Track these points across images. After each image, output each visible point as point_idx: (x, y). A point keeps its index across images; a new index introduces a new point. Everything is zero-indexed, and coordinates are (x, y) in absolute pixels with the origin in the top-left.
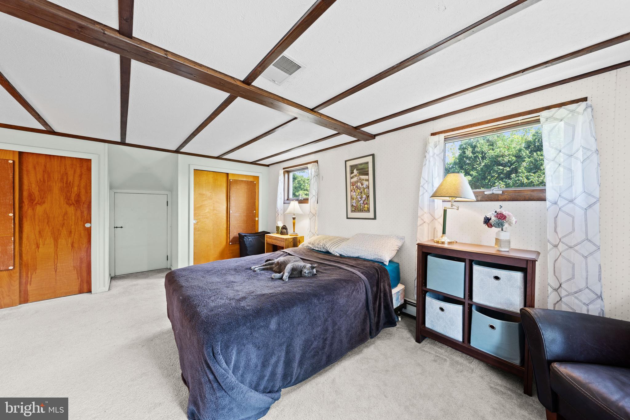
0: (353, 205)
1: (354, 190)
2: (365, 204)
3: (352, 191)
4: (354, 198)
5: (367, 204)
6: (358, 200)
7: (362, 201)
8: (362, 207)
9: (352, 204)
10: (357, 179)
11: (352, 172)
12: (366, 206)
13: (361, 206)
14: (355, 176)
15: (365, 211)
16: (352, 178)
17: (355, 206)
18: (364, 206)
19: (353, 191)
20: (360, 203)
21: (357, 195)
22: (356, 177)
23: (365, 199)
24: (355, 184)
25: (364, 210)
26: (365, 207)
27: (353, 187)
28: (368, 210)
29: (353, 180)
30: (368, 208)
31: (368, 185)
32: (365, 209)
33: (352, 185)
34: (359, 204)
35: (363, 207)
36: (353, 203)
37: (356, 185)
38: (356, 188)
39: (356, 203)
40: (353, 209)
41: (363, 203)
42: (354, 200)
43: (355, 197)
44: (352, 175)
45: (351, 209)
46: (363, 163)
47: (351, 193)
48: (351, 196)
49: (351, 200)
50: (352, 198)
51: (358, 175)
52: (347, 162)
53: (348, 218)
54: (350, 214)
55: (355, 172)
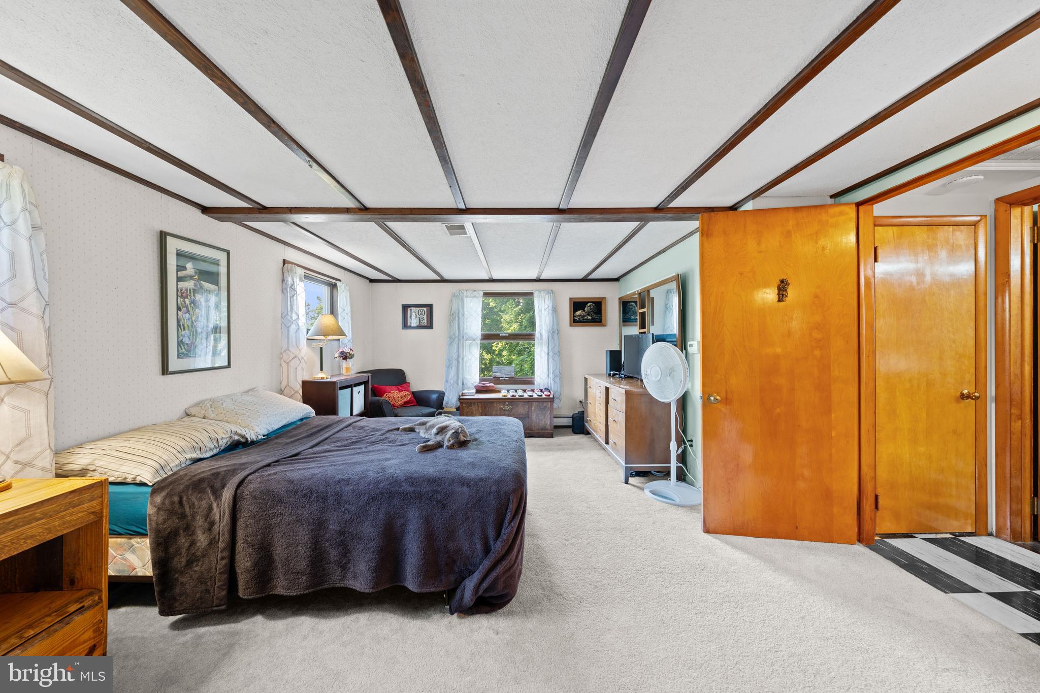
0: (182, 340)
1: (187, 307)
3: (180, 309)
4: (186, 326)
6: (197, 331)
9: (180, 339)
10: (195, 285)
11: (181, 267)
14: (189, 278)
16: (179, 279)
17: (187, 344)
19: (184, 309)
20: (201, 338)
21: (193, 319)
22: (192, 282)
24: (190, 296)
27: (185, 302)
29: (182, 285)
33: (182, 295)
34: (198, 341)
36: (184, 336)
37: (193, 297)
38: (192, 305)
39: (191, 337)
40: (181, 351)
42: (187, 331)
43: (190, 324)
44: (181, 274)
45: (178, 351)
46: (208, 258)
47: (177, 312)
48: (178, 321)
49: (178, 330)
50: (180, 326)
51: (196, 277)
52: (166, 238)
53: (166, 371)
54: (174, 363)
55: (190, 269)
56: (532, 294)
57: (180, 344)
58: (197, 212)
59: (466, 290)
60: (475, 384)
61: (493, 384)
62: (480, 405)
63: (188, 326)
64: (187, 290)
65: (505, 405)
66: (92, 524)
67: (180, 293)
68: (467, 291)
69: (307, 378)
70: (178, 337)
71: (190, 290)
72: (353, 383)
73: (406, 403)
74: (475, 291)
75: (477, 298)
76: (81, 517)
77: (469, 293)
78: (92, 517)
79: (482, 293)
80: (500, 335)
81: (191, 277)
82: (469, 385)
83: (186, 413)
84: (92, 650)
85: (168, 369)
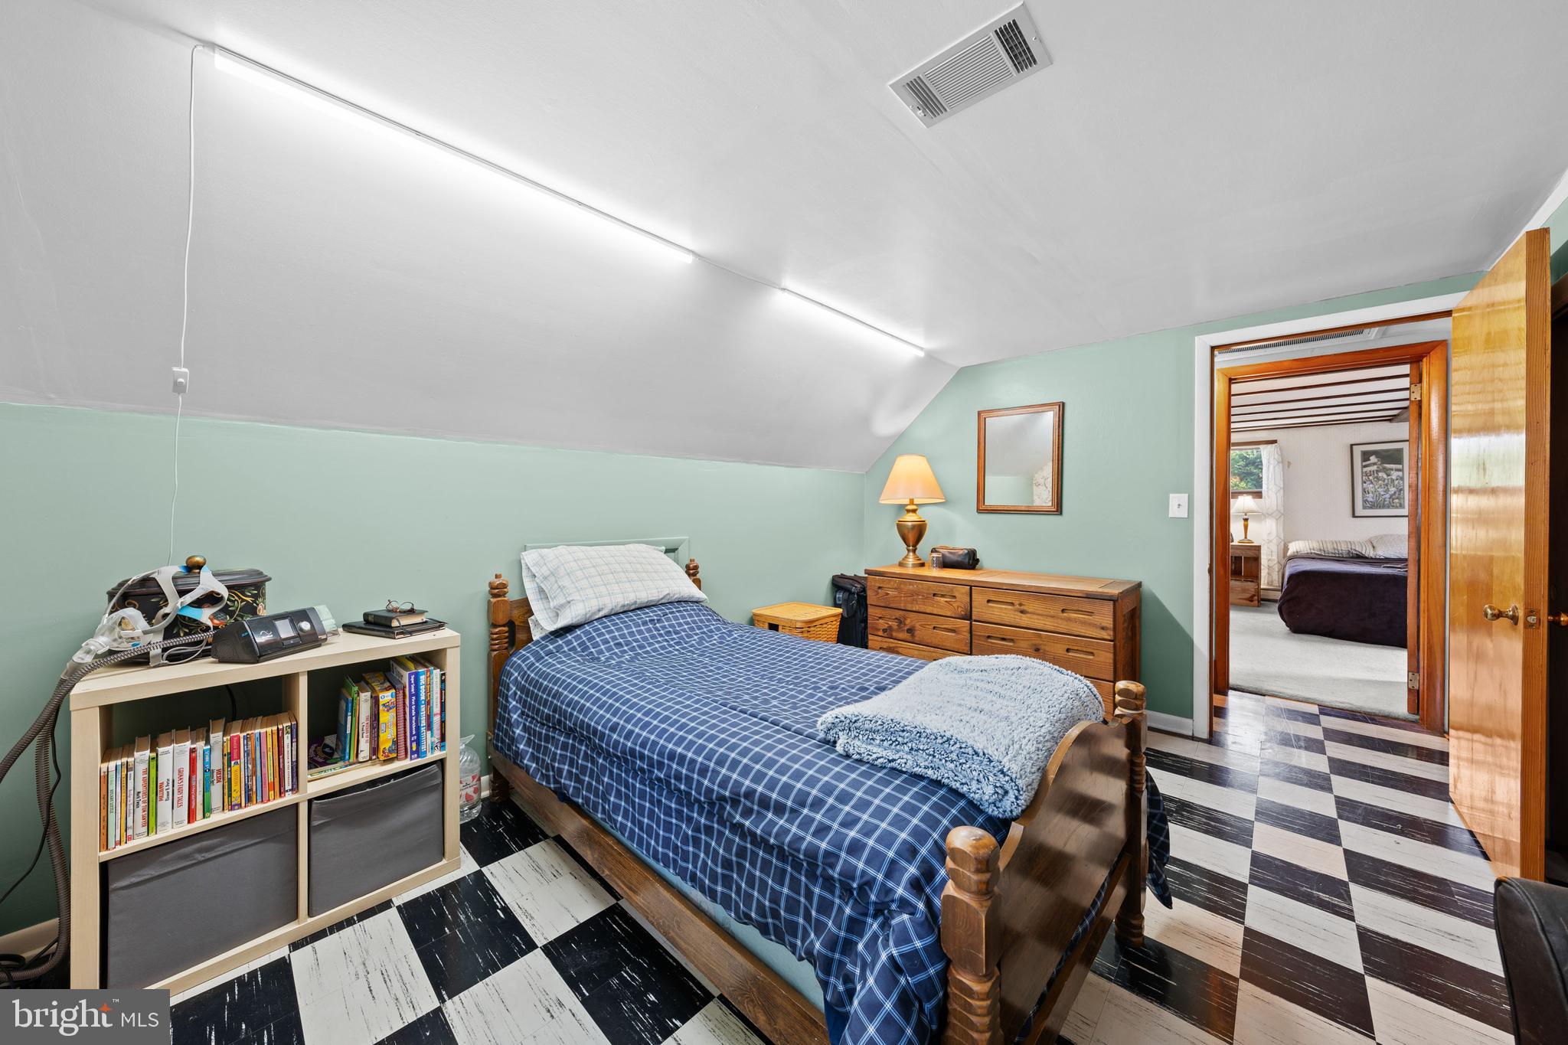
0: (1367, 499)
2: (1393, 499)
5: (1398, 499)
8: (1387, 502)
9: (1365, 499)
10: (1376, 467)
11: (1364, 460)
12: (1396, 501)
14: (1370, 465)
15: (1394, 508)
16: (1364, 467)
20: (1383, 497)
22: (1373, 466)
23: (1395, 493)
28: (1400, 507)
30: (1399, 504)
32: (1395, 504)
35: (1390, 502)
37: (1375, 475)
41: (1390, 498)
44: (1365, 463)
45: (1364, 506)
47: (1364, 484)
48: (1364, 489)
49: (1364, 494)
50: (1366, 491)
51: (1378, 463)
52: (1354, 447)
53: (1354, 516)
54: (1359, 511)
55: (1373, 459)
57: (1365, 501)
64: (1370, 472)
66: (1253, 560)
67: (1365, 474)
70: (1364, 497)
71: (1373, 472)
81: (1374, 464)
83: (1367, 538)
84: (1254, 595)
85: (1356, 515)
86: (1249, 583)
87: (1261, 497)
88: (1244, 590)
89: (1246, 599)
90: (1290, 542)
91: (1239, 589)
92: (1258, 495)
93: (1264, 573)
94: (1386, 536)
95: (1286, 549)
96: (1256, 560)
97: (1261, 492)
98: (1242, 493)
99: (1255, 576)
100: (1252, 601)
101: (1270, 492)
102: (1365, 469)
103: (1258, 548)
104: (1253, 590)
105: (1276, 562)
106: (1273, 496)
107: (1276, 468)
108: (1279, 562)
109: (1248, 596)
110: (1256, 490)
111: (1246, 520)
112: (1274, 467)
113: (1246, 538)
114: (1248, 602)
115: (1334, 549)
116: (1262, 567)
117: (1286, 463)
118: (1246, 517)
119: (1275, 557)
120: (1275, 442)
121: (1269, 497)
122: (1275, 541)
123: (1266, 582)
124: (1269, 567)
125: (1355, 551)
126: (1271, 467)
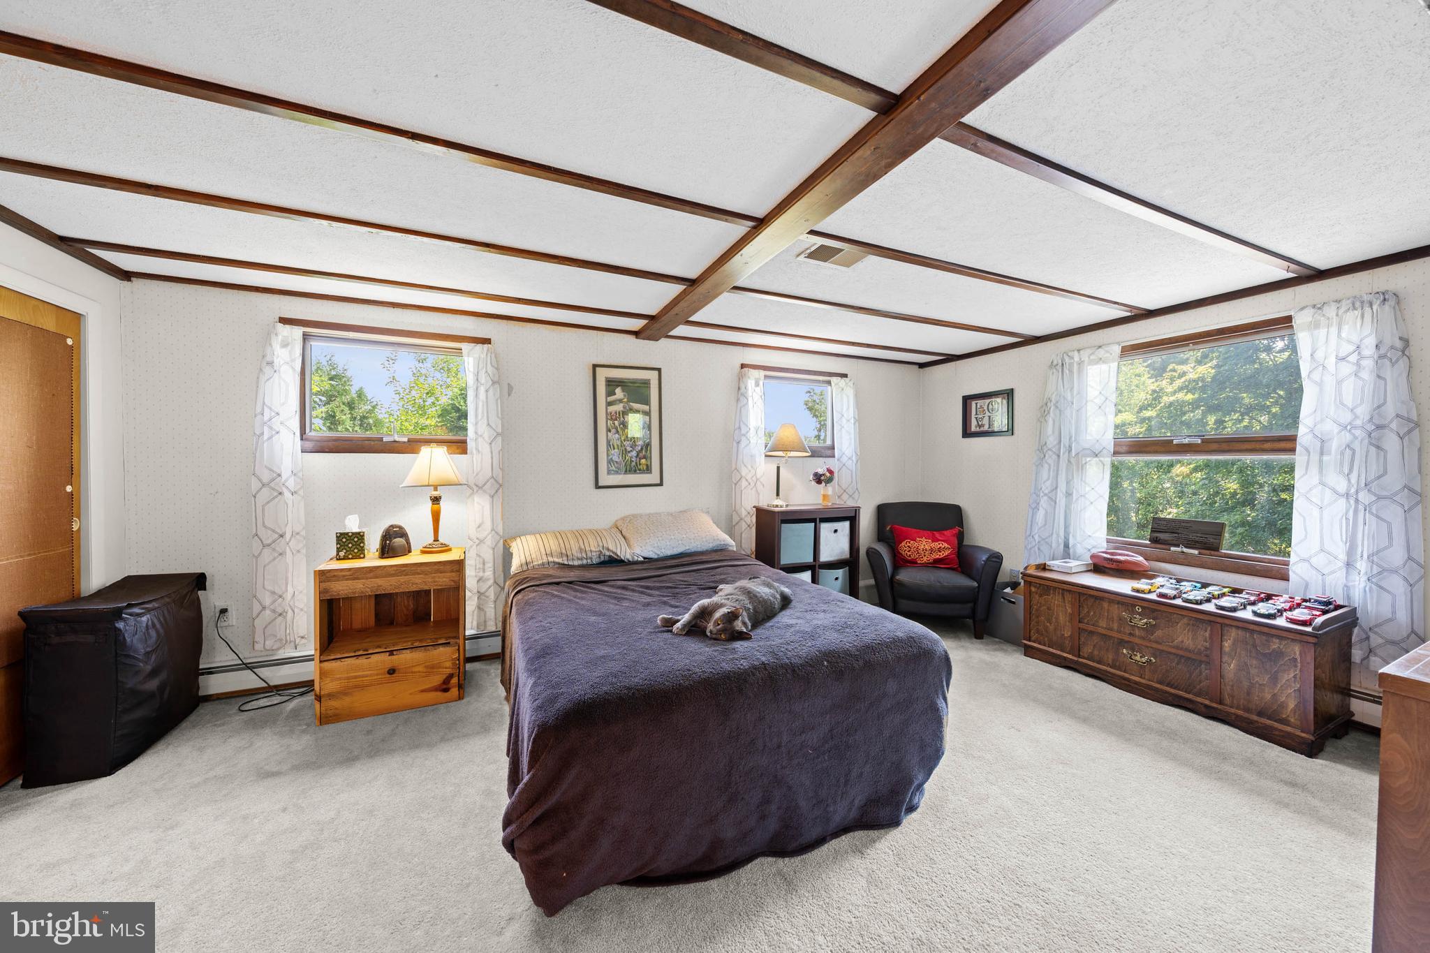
0: (611, 459)
1: (616, 429)
2: (640, 459)
3: (610, 431)
4: (615, 446)
5: (645, 457)
6: (626, 449)
7: (635, 452)
8: (634, 464)
9: (610, 458)
10: (624, 407)
11: (610, 393)
12: (643, 461)
13: (632, 461)
14: (618, 402)
15: (642, 471)
16: (609, 404)
17: (616, 462)
18: (640, 461)
19: (613, 431)
20: (629, 455)
21: (623, 439)
22: (622, 405)
23: (642, 449)
24: (619, 417)
25: (640, 470)
26: (640, 464)
27: (614, 424)
28: (648, 469)
29: (613, 409)
30: (647, 465)
31: (648, 423)
32: (641, 467)
34: (627, 458)
35: (636, 463)
36: (614, 455)
37: (622, 419)
38: (622, 426)
39: (620, 456)
40: (611, 468)
41: (637, 457)
42: (616, 450)
43: (619, 443)
44: (611, 399)
45: (608, 468)
46: (637, 379)
47: (607, 434)
48: (608, 442)
49: (608, 450)
50: (610, 446)
51: (626, 400)
52: (597, 369)
53: (598, 487)
54: (605, 479)
55: (619, 393)
56: (1289, 319)
57: (610, 461)
58: (631, 338)
59: (1079, 351)
60: (1094, 551)
61: (1140, 559)
62: (1068, 597)
63: (618, 445)
64: (616, 413)
65: (1134, 612)
66: (450, 588)
67: (611, 417)
68: (1082, 352)
69: (763, 504)
70: (608, 455)
71: (619, 413)
72: (818, 517)
73: (937, 561)
74: (1100, 347)
75: (1104, 362)
76: (445, 581)
77: (1085, 355)
78: (453, 584)
79: (1117, 350)
80: (1175, 442)
81: (620, 401)
82: (1080, 550)
83: (616, 525)
84: (451, 676)
85: (600, 484)
86: (441, 649)
87: (464, 451)
88: (432, 668)
89: (435, 689)
90: (514, 538)
91: (420, 669)
92: (460, 446)
93: (471, 606)
94: (634, 516)
95: (507, 556)
96: (455, 592)
97: (464, 442)
98: (428, 442)
99: (453, 620)
100: (446, 690)
101: (480, 440)
102: (611, 409)
103: (459, 565)
104: (448, 664)
105: (491, 581)
106: (485, 449)
107: (491, 392)
108: (495, 582)
109: (437, 680)
110: (451, 437)
111: (436, 500)
112: (487, 391)
113: (436, 540)
114: (439, 694)
115: (581, 549)
116: (468, 593)
117: (504, 385)
118: (436, 494)
119: (489, 574)
120: (487, 341)
121: (477, 450)
122: (489, 542)
123: (475, 623)
124: (480, 594)
125: (608, 550)
126: (482, 390)
